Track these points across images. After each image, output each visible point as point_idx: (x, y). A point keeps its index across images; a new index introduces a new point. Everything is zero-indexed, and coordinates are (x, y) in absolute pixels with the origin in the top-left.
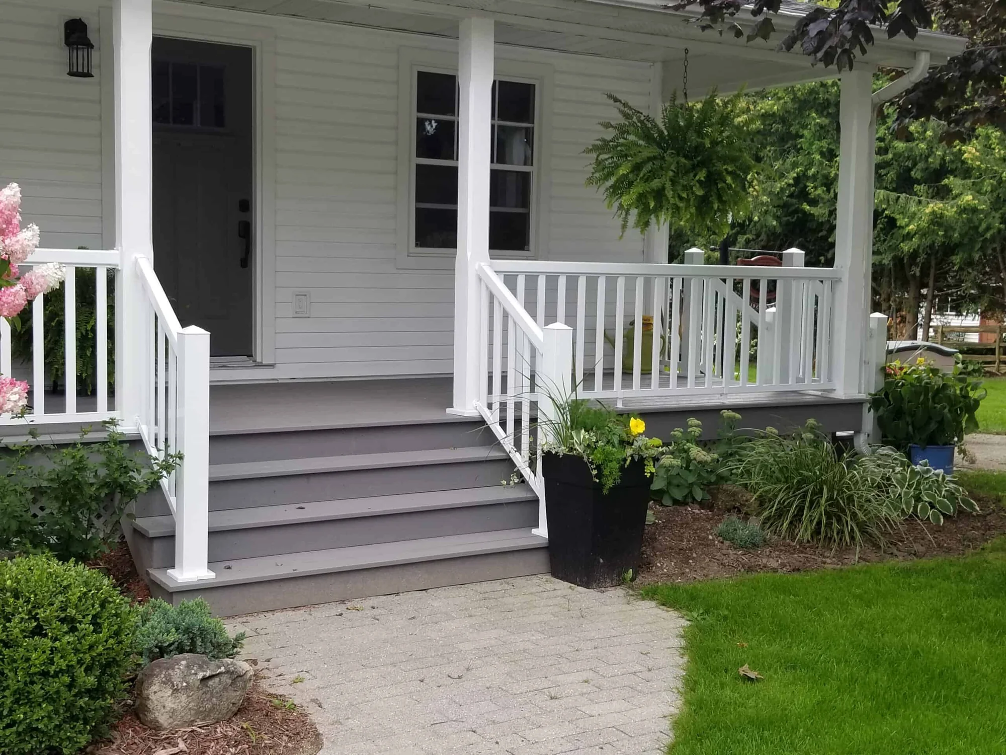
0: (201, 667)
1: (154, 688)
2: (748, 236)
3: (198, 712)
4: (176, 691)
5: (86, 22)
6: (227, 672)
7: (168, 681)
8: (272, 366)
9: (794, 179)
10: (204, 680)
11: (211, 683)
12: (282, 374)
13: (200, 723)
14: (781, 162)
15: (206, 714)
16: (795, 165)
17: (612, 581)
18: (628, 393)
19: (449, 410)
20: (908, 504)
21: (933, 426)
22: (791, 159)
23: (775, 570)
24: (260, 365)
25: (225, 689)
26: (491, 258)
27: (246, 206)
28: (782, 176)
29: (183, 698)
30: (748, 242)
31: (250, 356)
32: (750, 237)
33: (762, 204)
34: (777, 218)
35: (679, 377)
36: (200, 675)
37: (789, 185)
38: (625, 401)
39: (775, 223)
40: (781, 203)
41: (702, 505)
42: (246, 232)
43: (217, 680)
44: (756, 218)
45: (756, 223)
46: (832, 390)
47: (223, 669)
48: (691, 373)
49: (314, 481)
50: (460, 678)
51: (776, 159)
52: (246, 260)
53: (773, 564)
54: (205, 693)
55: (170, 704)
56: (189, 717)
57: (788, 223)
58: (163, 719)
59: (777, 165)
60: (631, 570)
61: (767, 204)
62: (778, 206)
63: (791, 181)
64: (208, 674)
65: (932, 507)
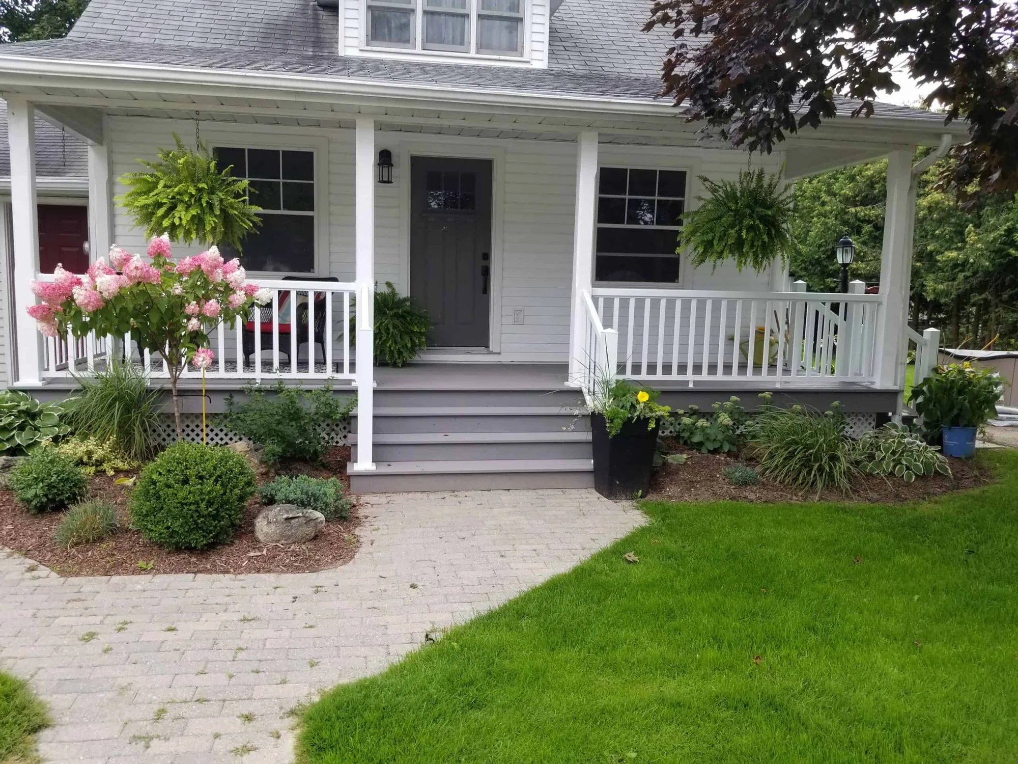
0: (287, 512)
1: (259, 520)
2: (966, 273)
3: (282, 536)
4: (269, 523)
5: (391, 151)
6: (304, 516)
7: (266, 517)
8: (499, 353)
9: (1005, 230)
10: (287, 519)
11: (293, 521)
12: (505, 358)
13: (283, 542)
14: (995, 218)
15: (288, 538)
16: (1007, 220)
17: (626, 496)
18: (698, 378)
19: (566, 383)
20: (888, 465)
21: (955, 412)
22: (1003, 216)
23: (751, 501)
24: (492, 353)
25: (301, 525)
26: (593, 287)
27: (487, 257)
28: (996, 228)
29: (273, 527)
30: (966, 278)
31: (487, 347)
32: (968, 274)
33: (978, 249)
34: (989, 259)
35: (784, 370)
36: (285, 516)
37: (1001, 235)
38: (695, 382)
39: (987, 264)
40: (996, 249)
41: (729, 454)
42: (486, 272)
43: (297, 520)
44: (971, 260)
45: (972, 264)
46: (873, 383)
47: (301, 514)
48: (794, 367)
49: (458, 420)
50: (464, 539)
51: (992, 216)
52: (486, 290)
53: (752, 496)
54: (288, 526)
55: (265, 529)
56: (275, 538)
57: (1001, 264)
58: (261, 537)
59: (992, 221)
60: (641, 491)
61: (982, 250)
62: (993, 251)
63: (1003, 233)
64: (291, 516)
65: (908, 468)
